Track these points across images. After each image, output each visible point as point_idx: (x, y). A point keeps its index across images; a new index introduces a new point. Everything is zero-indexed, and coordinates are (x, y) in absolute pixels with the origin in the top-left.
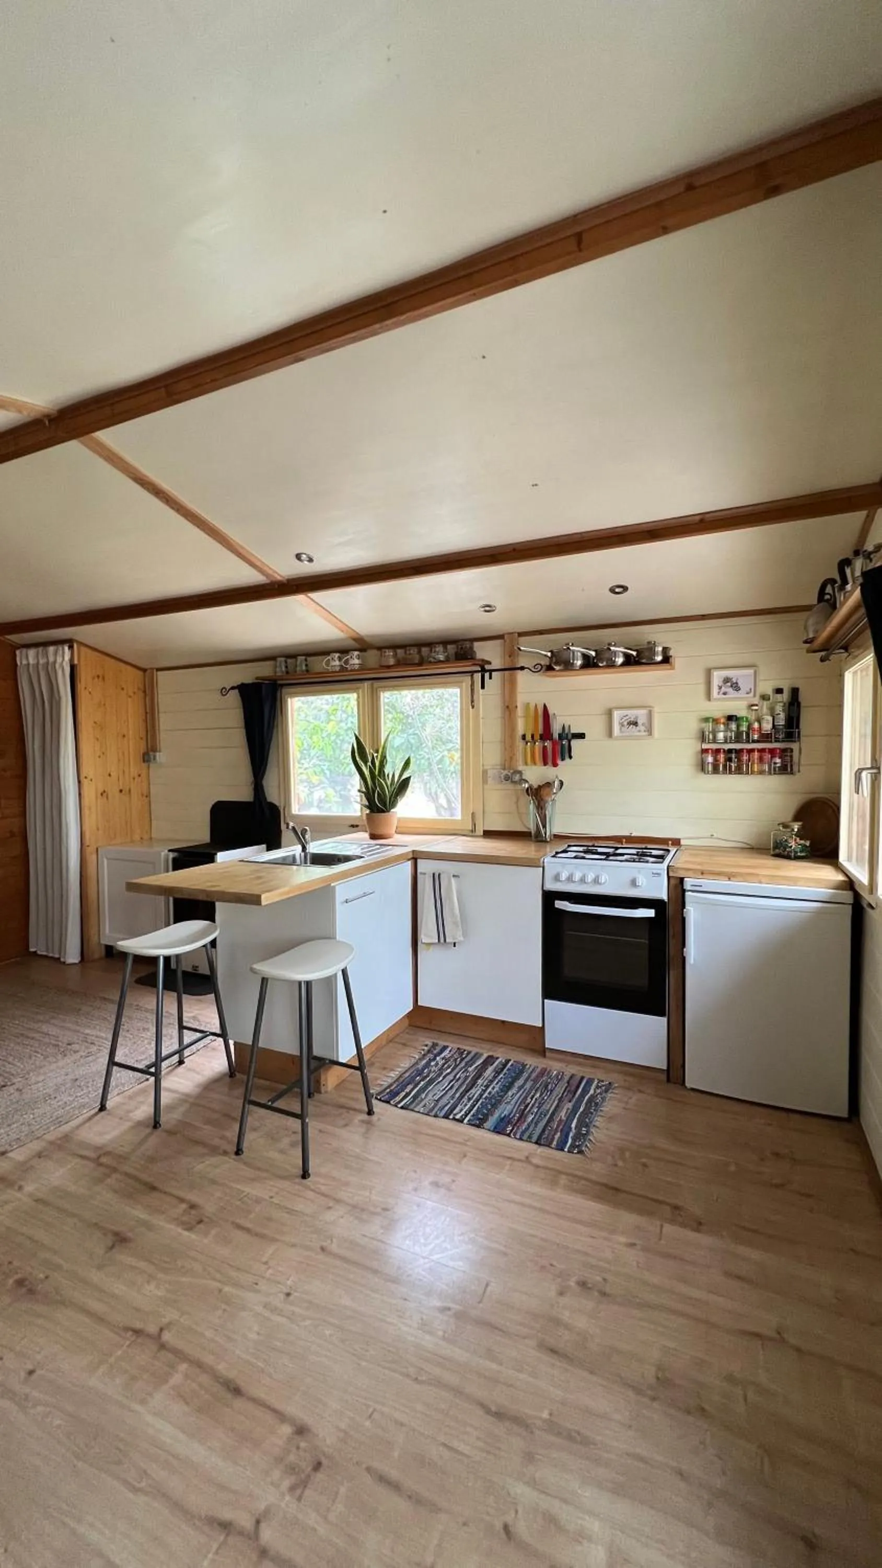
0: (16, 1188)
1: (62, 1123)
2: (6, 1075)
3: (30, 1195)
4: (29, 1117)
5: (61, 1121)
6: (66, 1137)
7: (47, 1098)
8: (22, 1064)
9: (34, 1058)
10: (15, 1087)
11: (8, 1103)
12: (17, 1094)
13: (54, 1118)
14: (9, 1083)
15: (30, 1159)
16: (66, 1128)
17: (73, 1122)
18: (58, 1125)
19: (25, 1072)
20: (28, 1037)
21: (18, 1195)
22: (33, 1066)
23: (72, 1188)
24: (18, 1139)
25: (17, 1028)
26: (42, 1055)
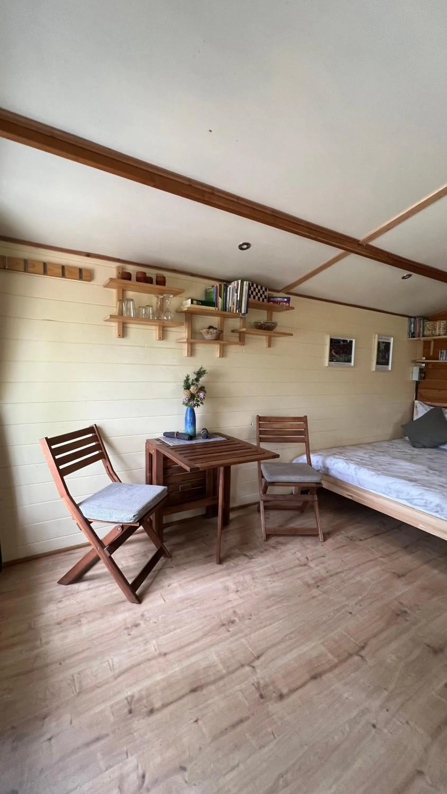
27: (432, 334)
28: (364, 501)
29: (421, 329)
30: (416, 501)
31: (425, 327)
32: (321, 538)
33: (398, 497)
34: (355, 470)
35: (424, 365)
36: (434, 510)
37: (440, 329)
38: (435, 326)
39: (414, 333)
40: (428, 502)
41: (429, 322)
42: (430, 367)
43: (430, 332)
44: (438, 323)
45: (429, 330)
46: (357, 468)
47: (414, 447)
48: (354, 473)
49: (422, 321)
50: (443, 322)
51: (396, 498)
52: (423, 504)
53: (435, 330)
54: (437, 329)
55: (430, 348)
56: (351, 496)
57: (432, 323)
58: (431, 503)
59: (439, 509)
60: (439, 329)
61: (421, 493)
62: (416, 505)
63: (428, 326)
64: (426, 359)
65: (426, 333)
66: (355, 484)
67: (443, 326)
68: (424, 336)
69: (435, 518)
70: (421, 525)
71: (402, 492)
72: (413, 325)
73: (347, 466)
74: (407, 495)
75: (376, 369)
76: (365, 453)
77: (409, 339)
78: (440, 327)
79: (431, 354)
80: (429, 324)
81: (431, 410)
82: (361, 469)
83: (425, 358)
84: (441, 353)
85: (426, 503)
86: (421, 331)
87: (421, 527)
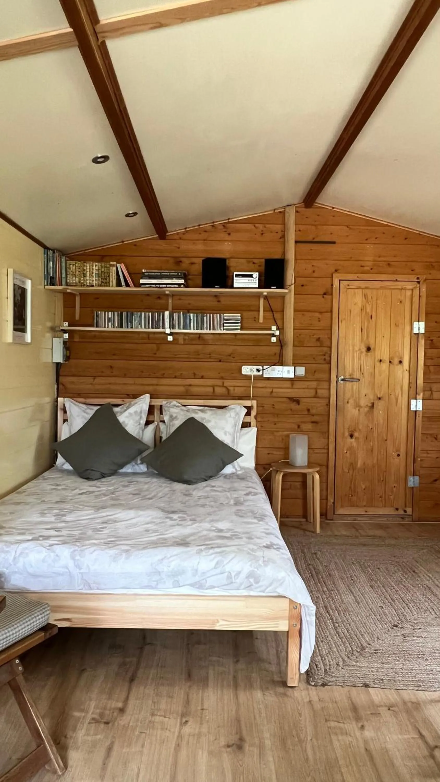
0: (360, 725)
1: (420, 689)
2: (401, 617)
3: (366, 742)
4: (398, 665)
5: (420, 686)
6: (417, 705)
7: (421, 656)
8: (418, 613)
9: (428, 613)
10: (403, 631)
11: (391, 643)
12: (401, 638)
13: (417, 679)
14: (400, 626)
15: (381, 706)
16: (422, 695)
17: (430, 693)
18: (416, 689)
19: (416, 622)
20: (432, 592)
21: (358, 733)
22: (424, 620)
23: (398, 762)
24: (382, 680)
25: (428, 580)
26: (436, 613)
27: (80, 282)
28: (98, 620)
29: (64, 271)
30: (210, 581)
31: (68, 269)
32: (59, 766)
33: (177, 585)
34: (73, 558)
35: (66, 336)
36: (243, 587)
37: (93, 276)
38: (84, 270)
39: (52, 278)
40: (233, 574)
41: (74, 262)
42: (77, 339)
43: (77, 279)
44: (88, 267)
45: (75, 276)
46: (75, 551)
47: (88, 479)
48: (71, 564)
49: (63, 260)
50: (96, 265)
51: (174, 587)
52: (225, 582)
53: (85, 276)
54: (88, 274)
55: (74, 307)
56: (68, 620)
57: (78, 264)
58: (239, 573)
59: (252, 580)
60: (91, 275)
61: (217, 563)
62: (212, 587)
63: (73, 268)
64: (69, 325)
65: (71, 280)
66: (78, 588)
67: (97, 272)
68: (67, 284)
69: (243, 599)
70: (221, 622)
71: (182, 572)
72: (51, 263)
73: (52, 554)
74: (194, 575)
75: (14, 339)
76: (43, 514)
77: (46, 287)
78: (92, 273)
79: (77, 317)
80: (74, 266)
81: (97, 411)
82: (87, 552)
83: (67, 323)
84: (97, 316)
85: (229, 577)
86: (64, 275)
87: (221, 626)
